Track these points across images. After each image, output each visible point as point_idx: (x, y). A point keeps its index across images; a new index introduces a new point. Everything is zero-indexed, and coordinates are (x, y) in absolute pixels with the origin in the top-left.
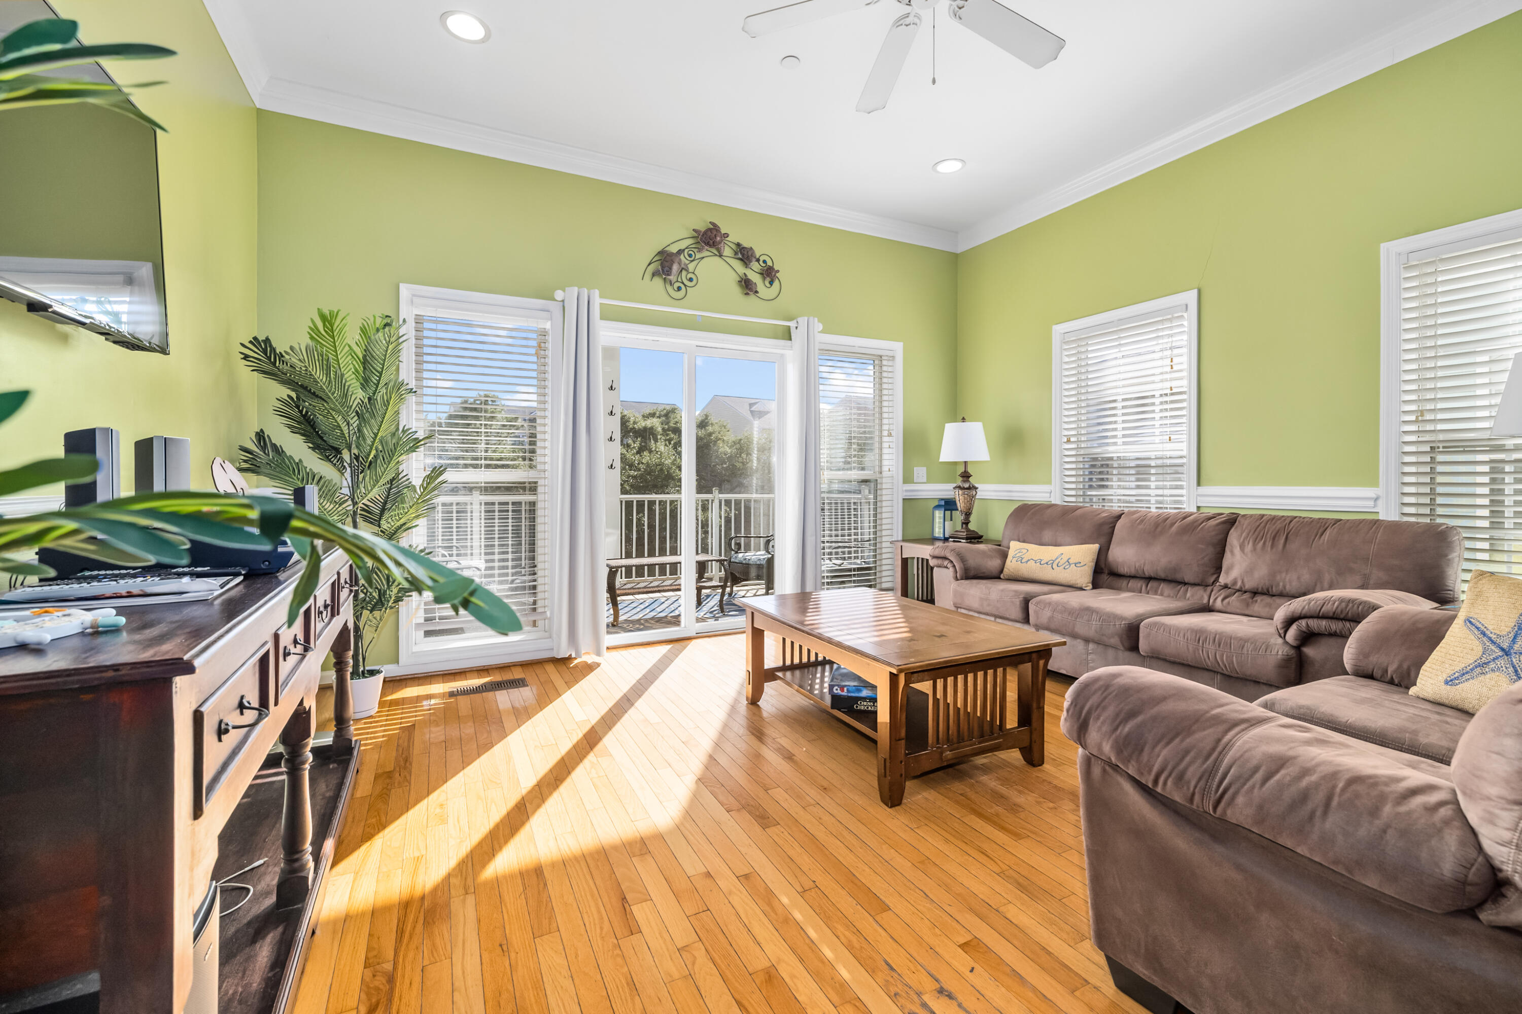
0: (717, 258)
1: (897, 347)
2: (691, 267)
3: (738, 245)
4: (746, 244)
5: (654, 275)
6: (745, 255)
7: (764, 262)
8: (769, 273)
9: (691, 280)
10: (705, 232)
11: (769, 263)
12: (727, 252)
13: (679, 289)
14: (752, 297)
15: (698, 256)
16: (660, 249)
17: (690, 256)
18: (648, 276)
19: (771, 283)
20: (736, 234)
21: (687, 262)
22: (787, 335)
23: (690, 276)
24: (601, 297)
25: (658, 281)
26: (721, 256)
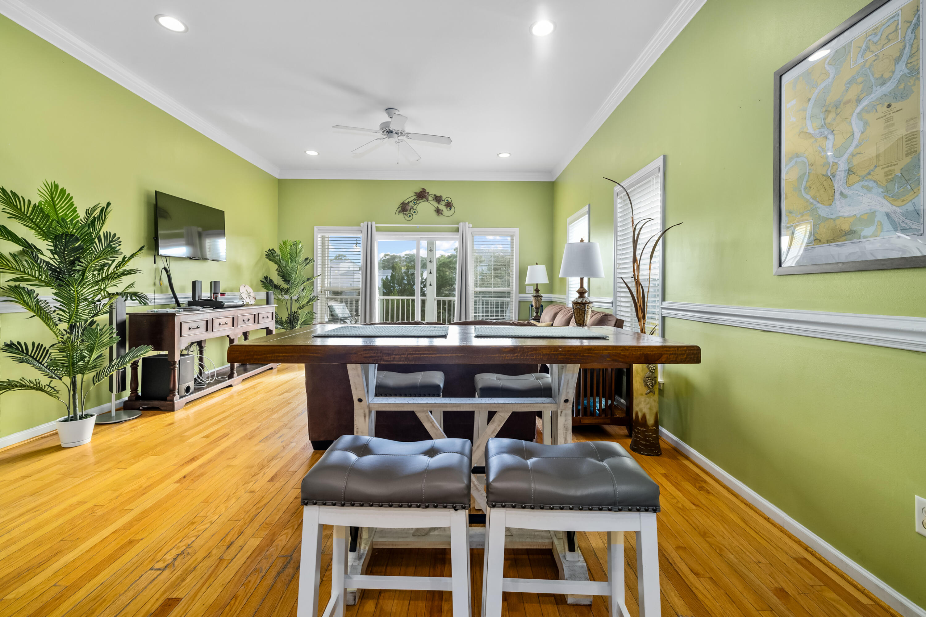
0: (426, 202)
1: (516, 230)
2: (415, 207)
3: (435, 195)
4: (438, 195)
5: (399, 212)
6: (438, 199)
7: (447, 200)
8: (449, 205)
9: (415, 212)
10: (419, 193)
11: (450, 201)
12: (430, 199)
13: (410, 216)
14: (441, 216)
15: (418, 202)
16: (402, 202)
17: (414, 203)
18: (397, 213)
19: (450, 209)
20: (432, 191)
21: (413, 205)
22: (457, 230)
23: (414, 211)
24: (376, 223)
25: (401, 215)
26: (427, 201)
